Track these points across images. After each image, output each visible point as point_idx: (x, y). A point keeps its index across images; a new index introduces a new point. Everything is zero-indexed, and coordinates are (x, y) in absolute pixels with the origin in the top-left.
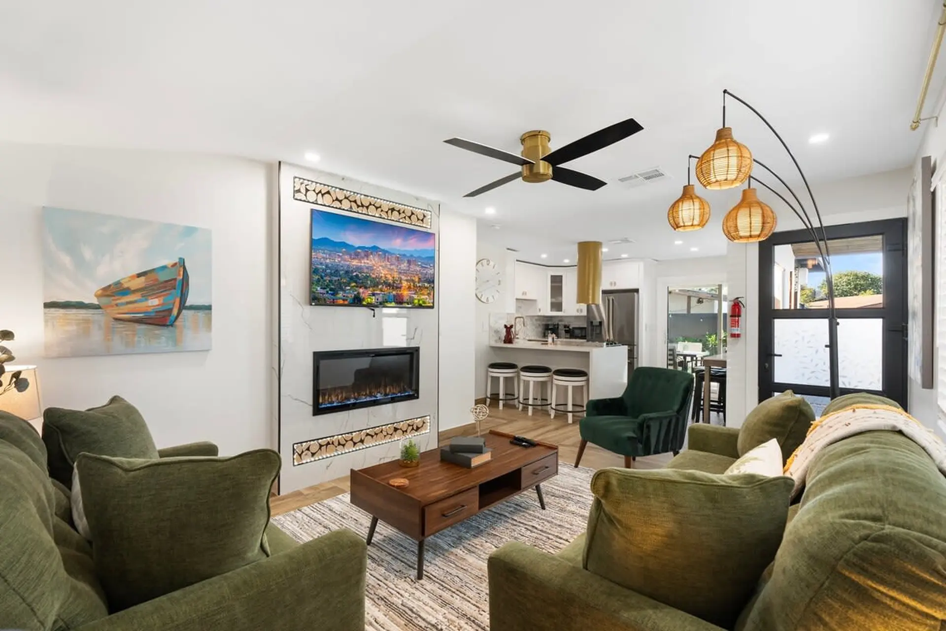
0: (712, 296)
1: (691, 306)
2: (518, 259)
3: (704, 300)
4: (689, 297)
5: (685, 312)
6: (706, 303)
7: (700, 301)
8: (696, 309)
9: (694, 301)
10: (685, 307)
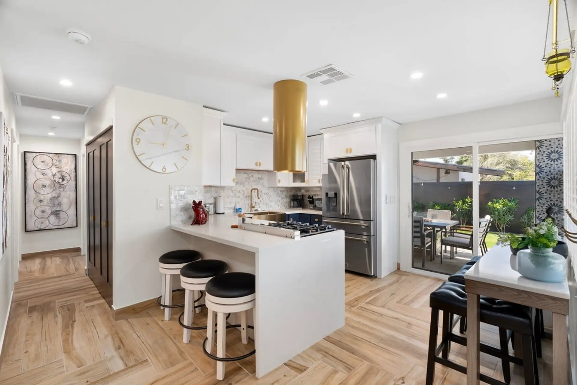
0: (458, 168)
1: (440, 176)
2: (226, 123)
3: (451, 172)
4: (438, 169)
5: (435, 181)
6: (452, 174)
7: (447, 172)
8: (444, 179)
9: (442, 172)
10: (435, 177)
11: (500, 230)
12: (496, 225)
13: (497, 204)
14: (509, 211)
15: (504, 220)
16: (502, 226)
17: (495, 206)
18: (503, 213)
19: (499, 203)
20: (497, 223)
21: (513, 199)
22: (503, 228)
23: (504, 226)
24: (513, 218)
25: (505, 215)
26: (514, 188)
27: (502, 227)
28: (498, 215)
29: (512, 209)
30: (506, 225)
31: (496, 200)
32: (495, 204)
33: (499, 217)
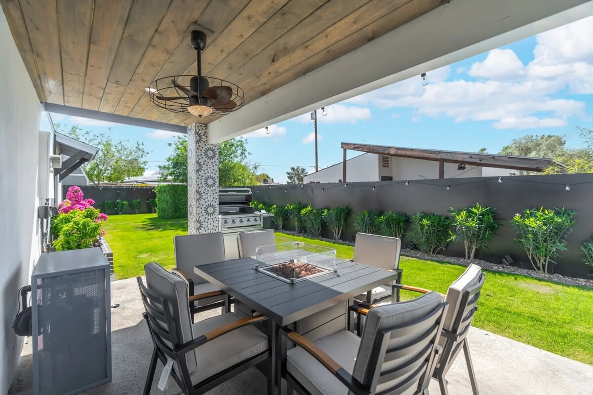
4: (443, 162)
5: (436, 178)
7: (461, 167)
9: (450, 166)
11: (539, 269)
12: (530, 258)
13: (532, 219)
14: (556, 234)
15: (546, 250)
16: (542, 261)
17: (527, 222)
18: (545, 236)
19: (536, 217)
20: (532, 254)
21: (566, 210)
22: (544, 266)
23: (545, 261)
24: (565, 249)
25: (548, 241)
26: (567, 188)
27: (541, 264)
28: (533, 241)
29: (564, 229)
30: (550, 260)
31: (530, 211)
32: (528, 218)
33: (536, 244)
